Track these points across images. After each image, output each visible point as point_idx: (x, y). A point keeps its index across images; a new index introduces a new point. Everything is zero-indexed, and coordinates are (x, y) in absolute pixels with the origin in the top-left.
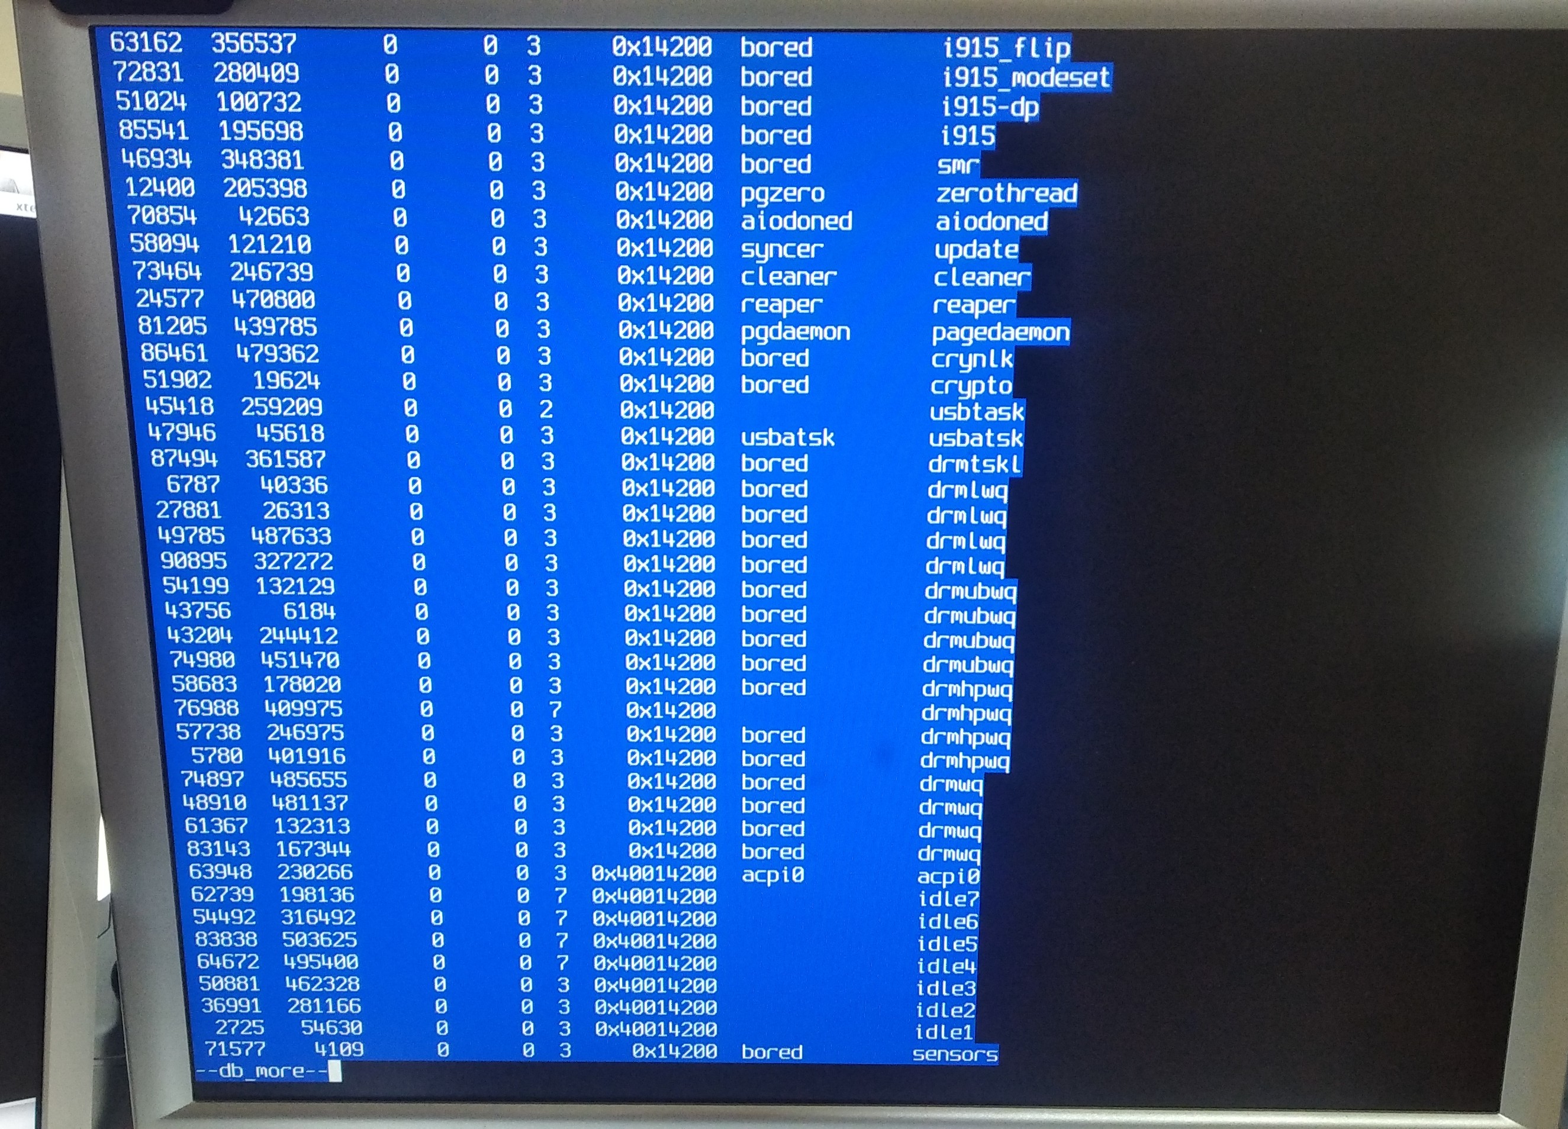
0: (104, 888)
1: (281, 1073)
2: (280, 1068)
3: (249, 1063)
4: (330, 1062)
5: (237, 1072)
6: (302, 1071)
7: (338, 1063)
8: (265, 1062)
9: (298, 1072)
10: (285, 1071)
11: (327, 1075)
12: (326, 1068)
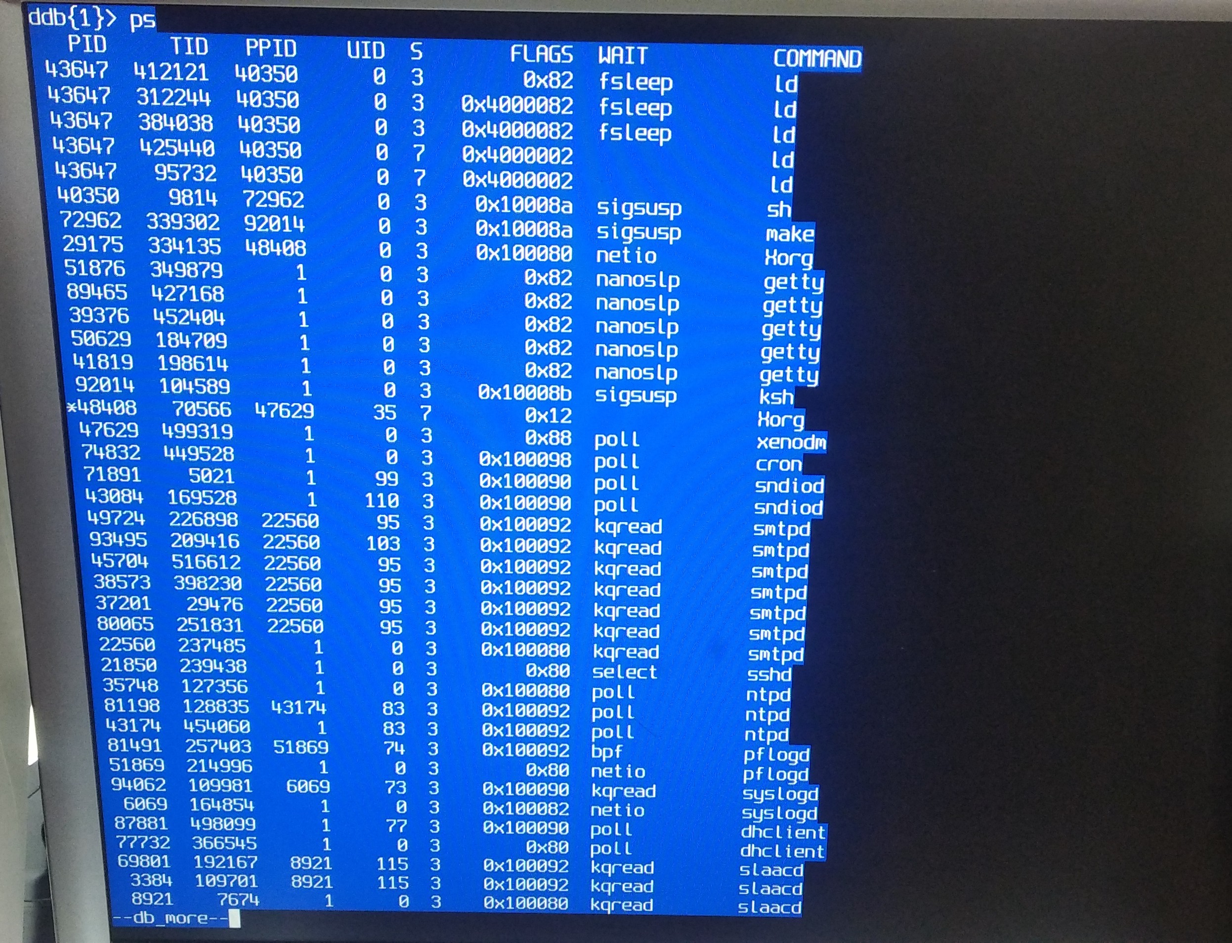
0: (33, 756)
1: (187, 919)
2: (186, 915)
3: (159, 912)
4: (230, 911)
5: (149, 919)
6: (206, 918)
7: (238, 911)
8: (173, 911)
9: (202, 919)
10: (191, 918)
11: (228, 921)
12: (228, 916)
